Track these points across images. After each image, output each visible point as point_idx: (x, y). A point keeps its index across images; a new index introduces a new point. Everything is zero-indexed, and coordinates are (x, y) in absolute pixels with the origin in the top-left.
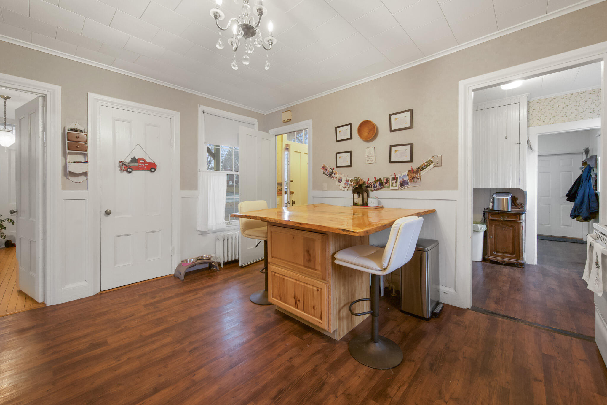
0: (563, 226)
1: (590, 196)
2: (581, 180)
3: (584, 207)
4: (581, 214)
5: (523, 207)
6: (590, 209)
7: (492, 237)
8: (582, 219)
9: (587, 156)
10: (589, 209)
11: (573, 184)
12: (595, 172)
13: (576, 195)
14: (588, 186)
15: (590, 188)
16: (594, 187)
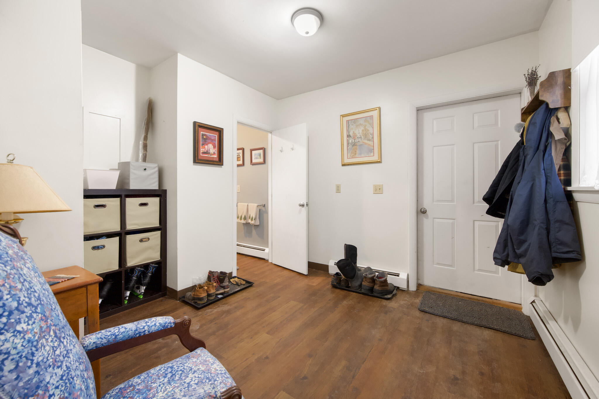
0: (479, 270)
2: (521, 155)
3: (534, 236)
6: (550, 248)
9: (533, 91)
10: (547, 246)
13: (510, 198)
14: (543, 171)
15: (548, 175)
16: (562, 172)
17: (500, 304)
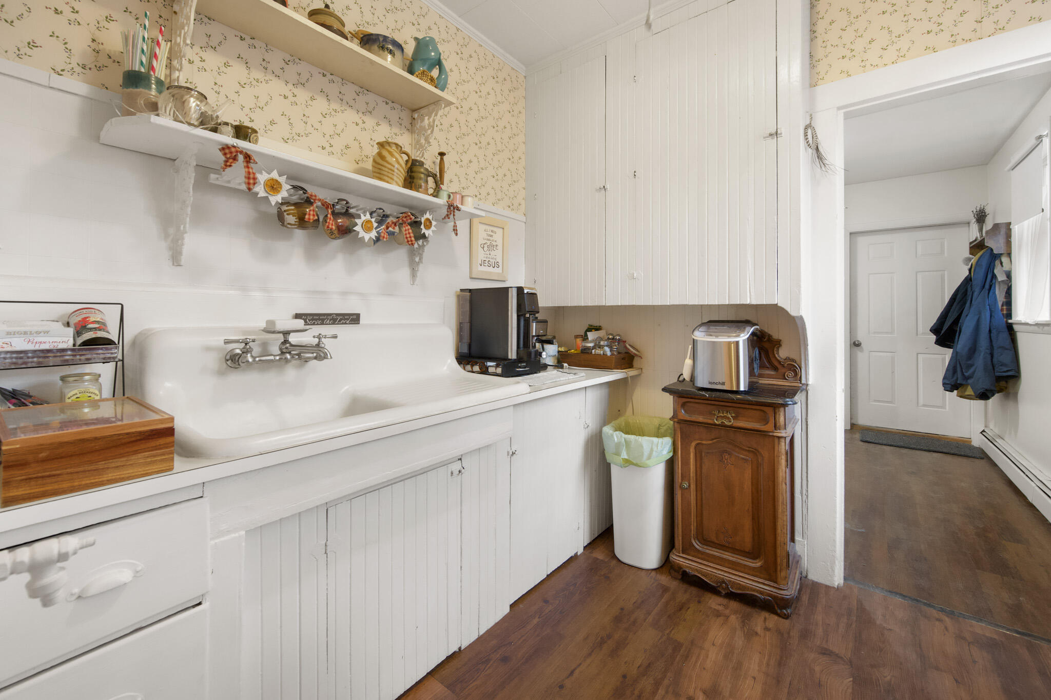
0: (924, 405)
1: (994, 331)
2: (969, 289)
3: (980, 361)
4: (970, 381)
5: (796, 374)
6: (994, 369)
7: (689, 486)
8: (972, 393)
9: (981, 230)
10: (991, 367)
11: (946, 302)
12: (1006, 267)
13: (958, 330)
14: (988, 307)
15: (993, 310)
16: (1005, 307)
17: (947, 438)
